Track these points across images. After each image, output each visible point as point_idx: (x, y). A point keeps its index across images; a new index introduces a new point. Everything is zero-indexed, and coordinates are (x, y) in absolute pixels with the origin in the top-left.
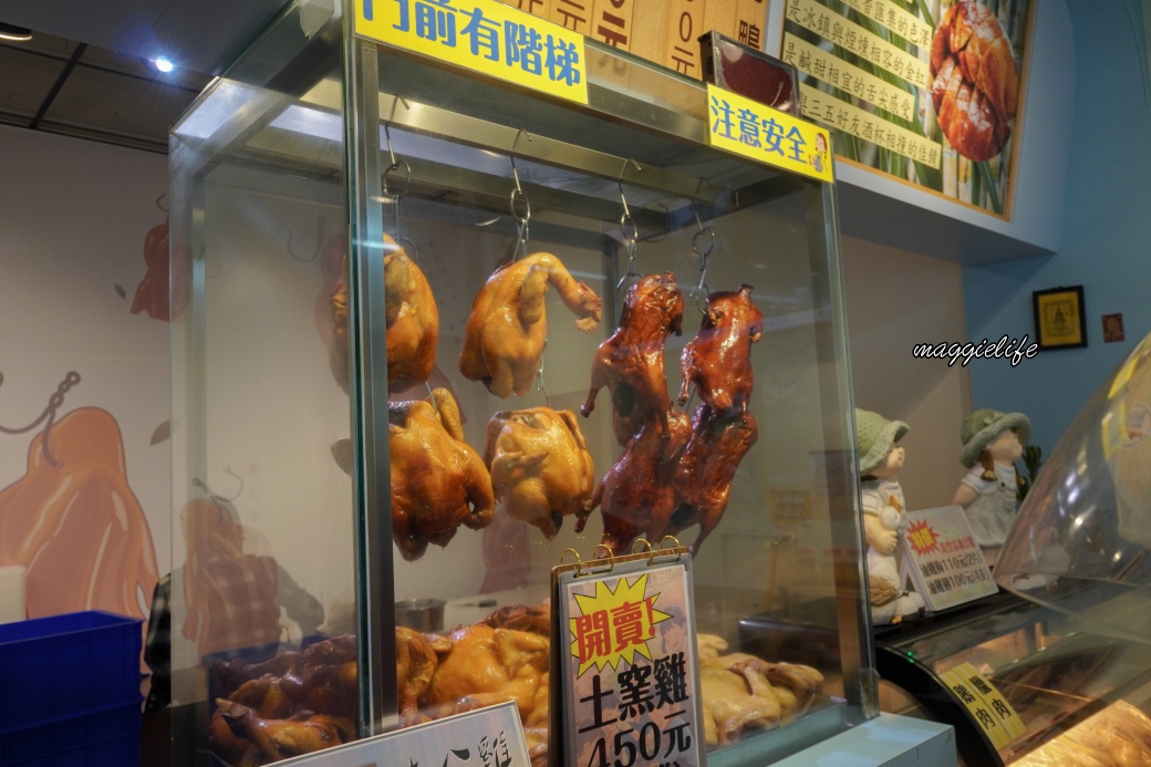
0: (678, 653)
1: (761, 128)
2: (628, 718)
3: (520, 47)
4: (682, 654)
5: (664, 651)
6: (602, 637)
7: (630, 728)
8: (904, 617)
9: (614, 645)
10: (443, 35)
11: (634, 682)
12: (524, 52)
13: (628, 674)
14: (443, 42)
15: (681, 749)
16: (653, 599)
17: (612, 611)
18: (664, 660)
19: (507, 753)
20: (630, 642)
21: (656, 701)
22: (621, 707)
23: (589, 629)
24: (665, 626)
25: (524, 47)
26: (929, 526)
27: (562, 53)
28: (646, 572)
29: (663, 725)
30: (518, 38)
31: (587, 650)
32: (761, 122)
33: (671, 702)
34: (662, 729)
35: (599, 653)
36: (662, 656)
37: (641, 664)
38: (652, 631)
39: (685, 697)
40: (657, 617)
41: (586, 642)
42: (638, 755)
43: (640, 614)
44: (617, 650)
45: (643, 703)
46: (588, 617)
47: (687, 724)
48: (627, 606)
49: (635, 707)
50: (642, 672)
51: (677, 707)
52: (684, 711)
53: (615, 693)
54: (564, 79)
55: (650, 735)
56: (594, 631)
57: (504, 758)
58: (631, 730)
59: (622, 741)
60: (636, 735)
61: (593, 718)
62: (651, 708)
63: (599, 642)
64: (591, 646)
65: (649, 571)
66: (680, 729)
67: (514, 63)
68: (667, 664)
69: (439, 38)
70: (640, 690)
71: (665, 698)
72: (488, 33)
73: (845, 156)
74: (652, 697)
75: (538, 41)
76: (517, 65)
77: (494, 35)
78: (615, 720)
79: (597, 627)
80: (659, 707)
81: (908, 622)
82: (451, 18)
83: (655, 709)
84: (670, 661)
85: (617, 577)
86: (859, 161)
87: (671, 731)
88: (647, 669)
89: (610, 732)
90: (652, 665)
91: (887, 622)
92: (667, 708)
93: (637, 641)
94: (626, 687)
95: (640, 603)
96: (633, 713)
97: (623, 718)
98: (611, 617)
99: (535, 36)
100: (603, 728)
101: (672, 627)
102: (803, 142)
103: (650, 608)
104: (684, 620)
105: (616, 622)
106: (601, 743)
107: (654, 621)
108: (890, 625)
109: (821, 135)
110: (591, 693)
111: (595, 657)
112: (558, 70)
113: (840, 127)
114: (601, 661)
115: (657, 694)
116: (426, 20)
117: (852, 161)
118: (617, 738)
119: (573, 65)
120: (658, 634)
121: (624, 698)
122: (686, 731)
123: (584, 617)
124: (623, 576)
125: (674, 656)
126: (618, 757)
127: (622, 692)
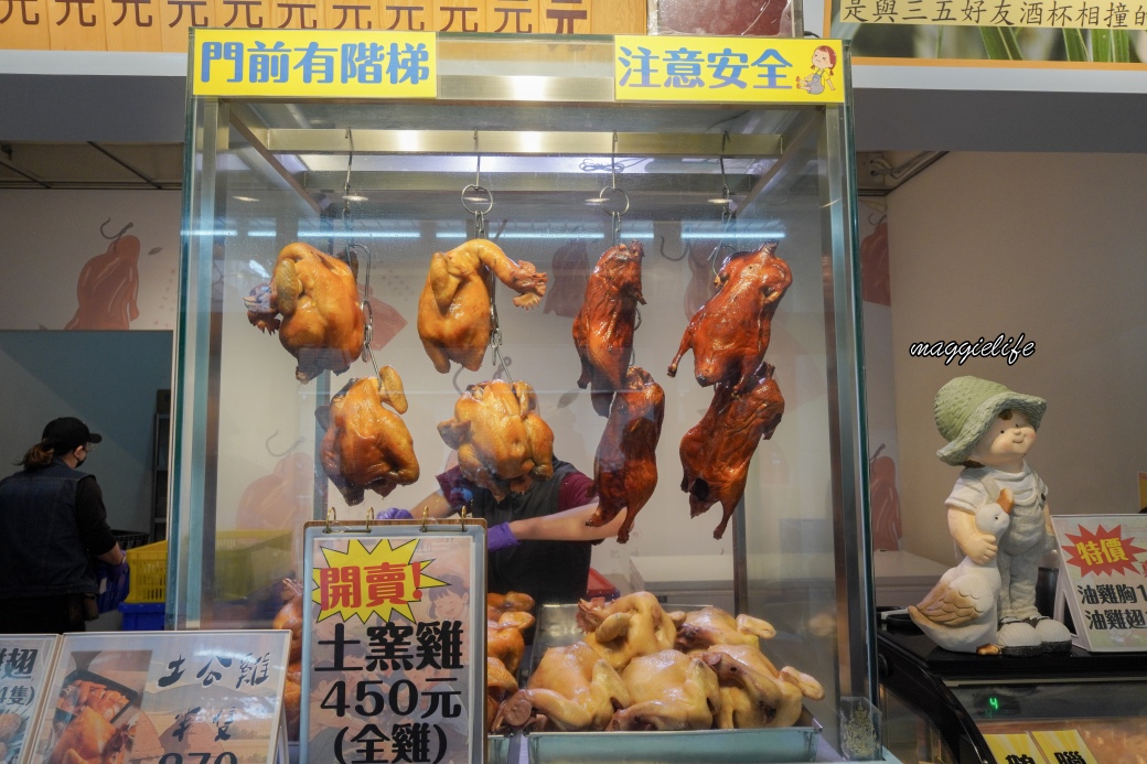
0: (452, 622)
1: (703, 65)
2: (378, 669)
3: (357, 64)
4: (458, 624)
5: (432, 614)
6: (351, 590)
7: (379, 679)
8: (1005, 650)
9: (365, 598)
10: (274, 74)
11: (389, 638)
12: (362, 68)
13: (383, 631)
14: (275, 81)
15: (446, 713)
16: (423, 565)
17: (366, 568)
18: (430, 624)
19: (265, 671)
20: (387, 601)
21: (416, 661)
22: (368, 658)
23: (336, 580)
24: (434, 593)
25: (363, 62)
26: (1124, 536)
27: (408, 56)
28: (418, 538)
29: (422, 686)
30: (356, 55)
31: (331, 600)
32: (706, 58)
33: (436, 666)
34: (420, 690)
35: (346, 604)
36: (428, 620)
37: (399, 623)
38: (418, 595)
39: (457, 665)
40: (424, 581)
41: (331, 591)
42: (386, 706)
43: (402, 576)
44: (368, 605)
45: (398, 660)
46: (335, 570)
47: (459, 693)
48: (386, 566)
49: (388, 662)
50: (401, 631)
51: (446, 673)
52: (455, 679)
53: (362, 644)
54: (409, 79)
55: (404, 692)
56: (340, 583)
57: (262, 675)
58: (381, 682)
59: (368, 688)
60: (385, 689)
61: (333, 661)
62: (408, 667)
63: (346, 595)
64: (336, 596)
65: (421, 537)
66: (447, 696)
67: (349, 79)
68: (436, 631)
69: (271, 78)
70: (396, 647)
71: (428, 660)
72: (323, 61)
73: (984, 57)
74: (411, 657)
75: (379, 53)
76: (353, 81)
77: (330, 61)
78: (361, 669)
79: (345, 579)
80: (418, 668)
81: (1010, 656)
82: (285, 59)
83: (414, 669)
84: (440, 627)
85: (378, 538)
86: (1017, 57)
87: (435, 696)
88: (408, 631)
89: (352, 680)
90: (415, 628)
91: (974, 651)
92: (429, 671)
93: (395, 600)
94: (377, 641)
95: (405, 565)
96: (384, 667)
97: (371, 668)
98: (364, 574)
99: (375, 48)
100: (344, 672)
101: (447, 594)
102: (786, 64)
103: (417, 571)
104: (467, 590)
105: (369, 579)
106: (341, 686)
107: (421, 585)
108: (977, 654)
109: (823, 48)
110: (333, 638)
111: (339, 606)
112: (401, 73)
113: (968, 23)
114: (347, 612)
115: (418, 655)
116: (259, 67)
117: (1007, 61)
118: (361, 686)
119: (421, 64)
120: (426, 599)
121: (373, 651)
122: (455, 700)
123: (330, 569)
124: (385, 538)
125: (447, 624)
126: (360, 703)
127: (371, 644)
